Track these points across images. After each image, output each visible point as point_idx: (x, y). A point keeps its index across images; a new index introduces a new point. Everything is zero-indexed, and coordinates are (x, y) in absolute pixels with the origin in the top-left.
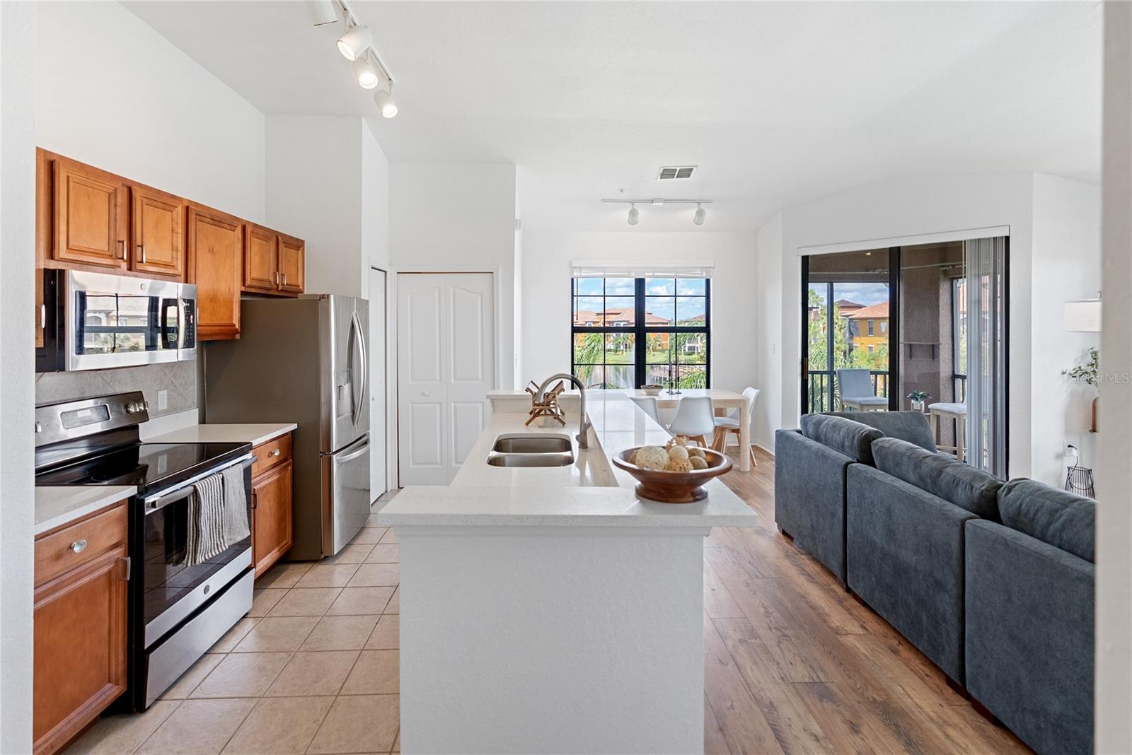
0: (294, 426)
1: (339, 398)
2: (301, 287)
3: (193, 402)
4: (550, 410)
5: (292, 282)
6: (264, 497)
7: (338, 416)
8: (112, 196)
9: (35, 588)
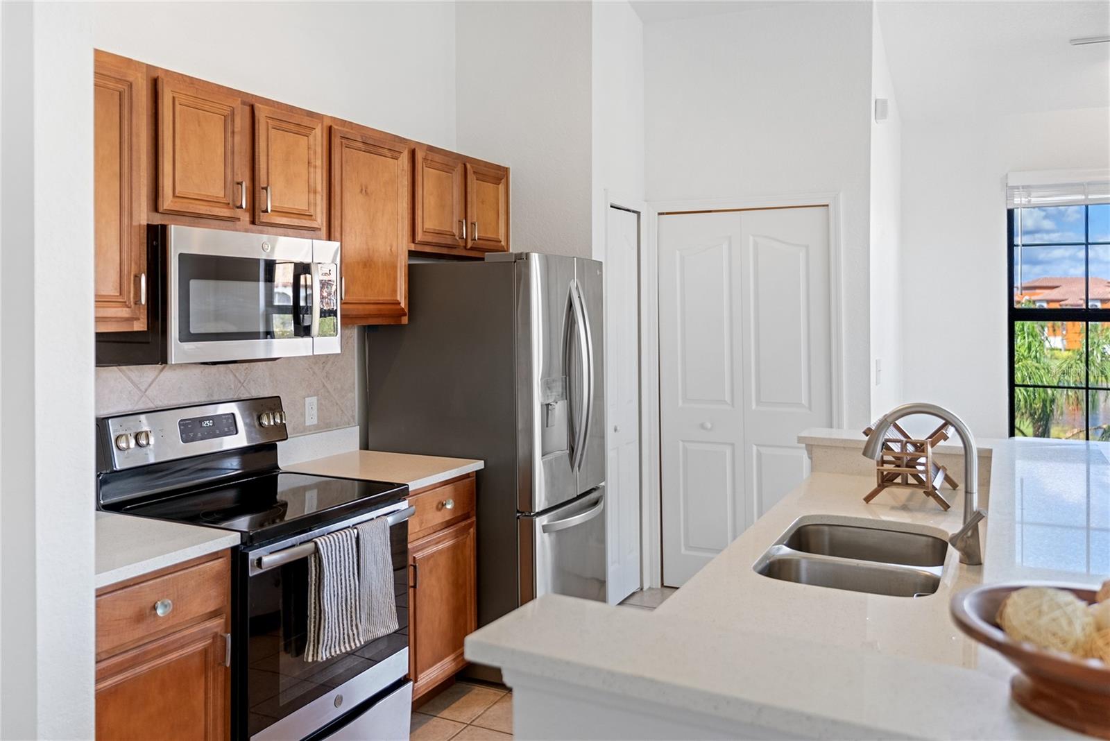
0: (479, 465)
1: (546, 423)
2: (503, 243)
3: (353, 417)
4: (916, 476)
5: (490, 235)
6: (431, 572)
7: (543, 455)
8: (229, 118)
9: (97, 662)
